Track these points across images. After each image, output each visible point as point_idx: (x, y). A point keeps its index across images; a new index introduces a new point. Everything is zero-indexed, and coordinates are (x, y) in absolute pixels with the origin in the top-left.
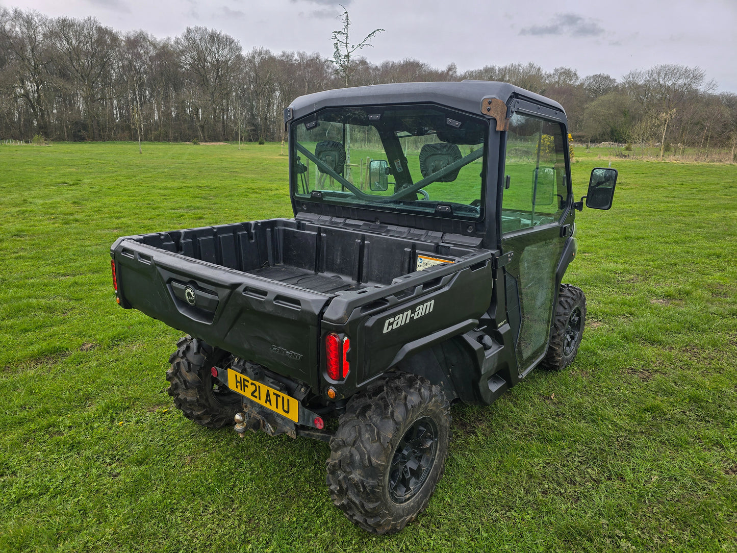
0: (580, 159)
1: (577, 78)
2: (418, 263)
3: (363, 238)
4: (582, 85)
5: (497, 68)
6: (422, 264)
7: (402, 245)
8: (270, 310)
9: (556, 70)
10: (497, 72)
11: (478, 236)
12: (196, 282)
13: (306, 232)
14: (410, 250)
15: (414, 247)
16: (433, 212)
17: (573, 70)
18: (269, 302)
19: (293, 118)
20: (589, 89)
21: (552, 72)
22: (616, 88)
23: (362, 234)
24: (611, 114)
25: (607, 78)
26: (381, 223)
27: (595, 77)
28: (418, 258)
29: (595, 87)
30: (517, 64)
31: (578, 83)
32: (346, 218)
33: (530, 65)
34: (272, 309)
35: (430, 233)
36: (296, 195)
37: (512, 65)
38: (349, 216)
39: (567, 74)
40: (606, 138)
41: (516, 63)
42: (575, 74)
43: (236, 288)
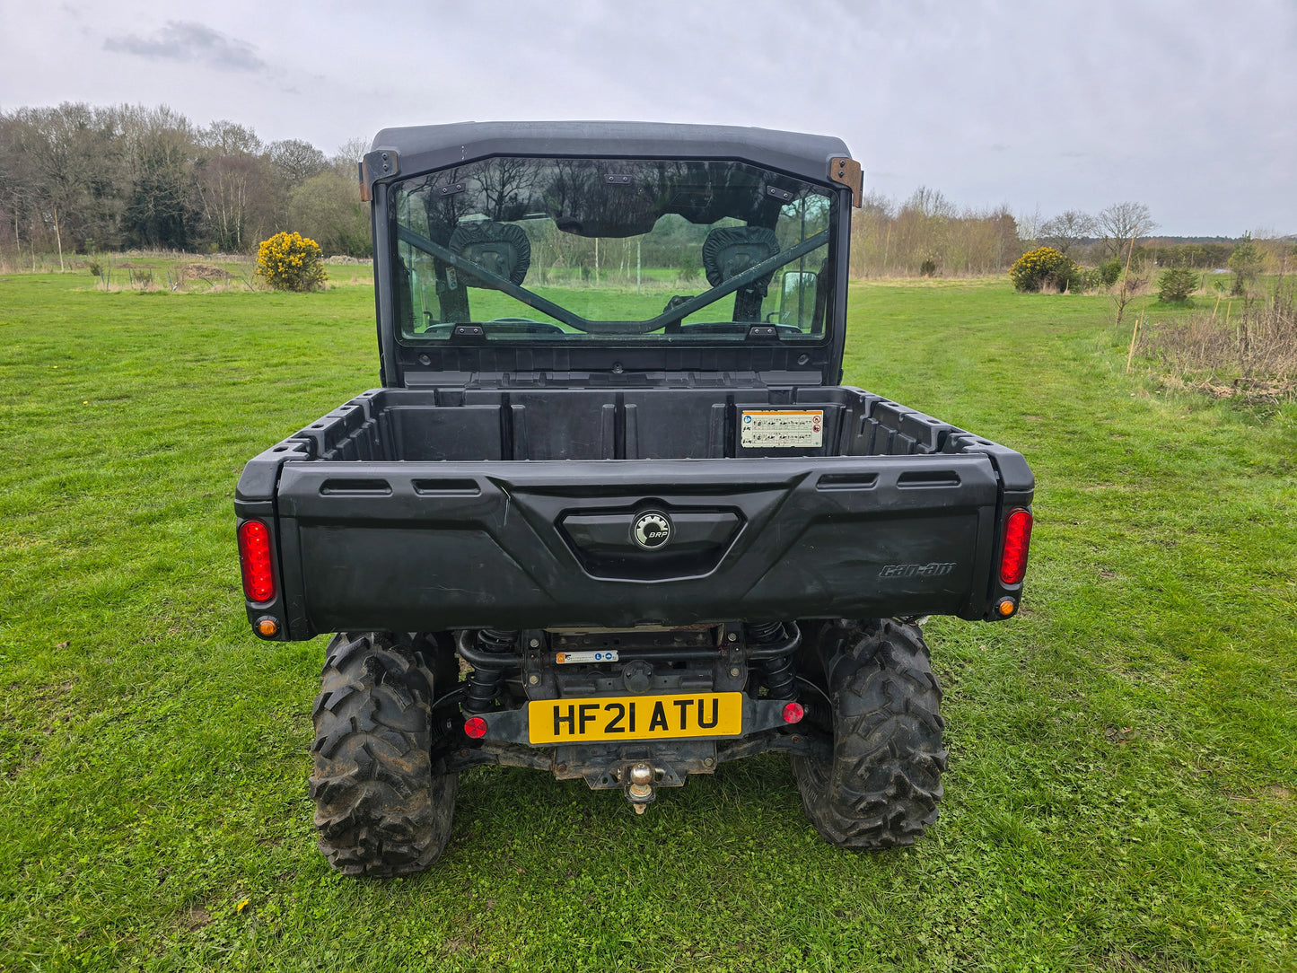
0: (337, 283)
1: (258, 144)
2: (744, 425)
3: (620, 400)
4: (266, 157)
5: (91, 108)
6: (750, 425)
7: (706, 401)
8: (890, 503)
9: (215, 126)
10: (94, 118)
11: (816, 369)
12: (662, 501)
13: (467, 407)
14: (723, 405)
15: (730, 399)
16: (743, 339)
17: (246, 127)
18: (885, 491)
19: (399, 173)
20: (280, 163)
21: (208, 128)
22: (326, 166)
23: (617, 393)
24: (334, 210)
25: (308, 148)
26: (625, 370)
27: (287, 144)
28: (744, 416)
29: (292, 161)
30: (136, 107)
31: (260, 153)
32: (543, 370)
33: (162, 110)
34: (894, 501)
35: (732, 375)
36: (405, 335)
37: (126, 106)
38: (548, 367)
39: (237, 133)
40: (335, 250)
41: (133, 103)
42: (253, 137)
43: (798, 484)
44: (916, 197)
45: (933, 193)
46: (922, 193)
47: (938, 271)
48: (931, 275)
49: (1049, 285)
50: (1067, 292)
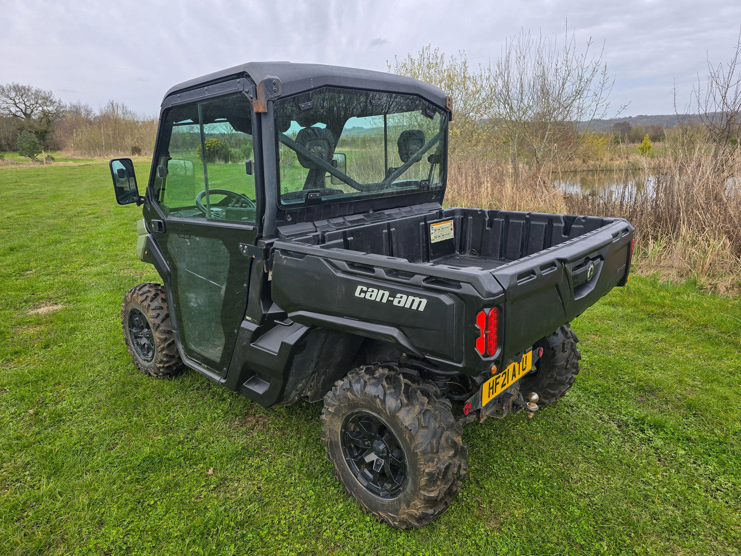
2: (431, 232)
3: (389, 226)
6: (434, 231)
14: (423, 223)
15: (425, 219)
16: (418, 188)
23: (387, 223)
28: (431, 227)
35: (413, 207)
38: (344, 214)
44: (109, 107)
45: (120, 104)
46: (113, 105)
47: (143, 152)
48: (140, 155)
49: (219, 159)
50: (230, 163)
